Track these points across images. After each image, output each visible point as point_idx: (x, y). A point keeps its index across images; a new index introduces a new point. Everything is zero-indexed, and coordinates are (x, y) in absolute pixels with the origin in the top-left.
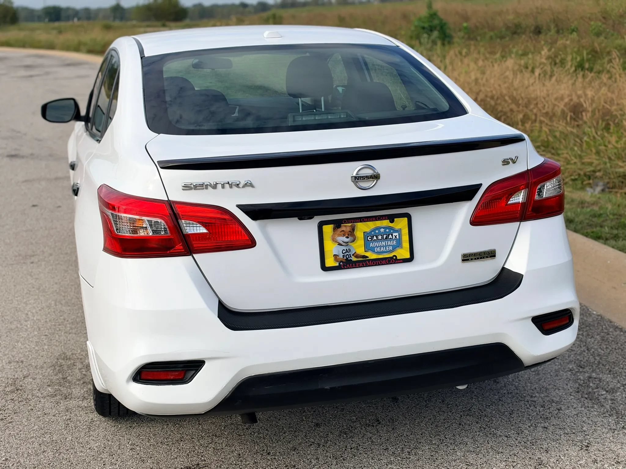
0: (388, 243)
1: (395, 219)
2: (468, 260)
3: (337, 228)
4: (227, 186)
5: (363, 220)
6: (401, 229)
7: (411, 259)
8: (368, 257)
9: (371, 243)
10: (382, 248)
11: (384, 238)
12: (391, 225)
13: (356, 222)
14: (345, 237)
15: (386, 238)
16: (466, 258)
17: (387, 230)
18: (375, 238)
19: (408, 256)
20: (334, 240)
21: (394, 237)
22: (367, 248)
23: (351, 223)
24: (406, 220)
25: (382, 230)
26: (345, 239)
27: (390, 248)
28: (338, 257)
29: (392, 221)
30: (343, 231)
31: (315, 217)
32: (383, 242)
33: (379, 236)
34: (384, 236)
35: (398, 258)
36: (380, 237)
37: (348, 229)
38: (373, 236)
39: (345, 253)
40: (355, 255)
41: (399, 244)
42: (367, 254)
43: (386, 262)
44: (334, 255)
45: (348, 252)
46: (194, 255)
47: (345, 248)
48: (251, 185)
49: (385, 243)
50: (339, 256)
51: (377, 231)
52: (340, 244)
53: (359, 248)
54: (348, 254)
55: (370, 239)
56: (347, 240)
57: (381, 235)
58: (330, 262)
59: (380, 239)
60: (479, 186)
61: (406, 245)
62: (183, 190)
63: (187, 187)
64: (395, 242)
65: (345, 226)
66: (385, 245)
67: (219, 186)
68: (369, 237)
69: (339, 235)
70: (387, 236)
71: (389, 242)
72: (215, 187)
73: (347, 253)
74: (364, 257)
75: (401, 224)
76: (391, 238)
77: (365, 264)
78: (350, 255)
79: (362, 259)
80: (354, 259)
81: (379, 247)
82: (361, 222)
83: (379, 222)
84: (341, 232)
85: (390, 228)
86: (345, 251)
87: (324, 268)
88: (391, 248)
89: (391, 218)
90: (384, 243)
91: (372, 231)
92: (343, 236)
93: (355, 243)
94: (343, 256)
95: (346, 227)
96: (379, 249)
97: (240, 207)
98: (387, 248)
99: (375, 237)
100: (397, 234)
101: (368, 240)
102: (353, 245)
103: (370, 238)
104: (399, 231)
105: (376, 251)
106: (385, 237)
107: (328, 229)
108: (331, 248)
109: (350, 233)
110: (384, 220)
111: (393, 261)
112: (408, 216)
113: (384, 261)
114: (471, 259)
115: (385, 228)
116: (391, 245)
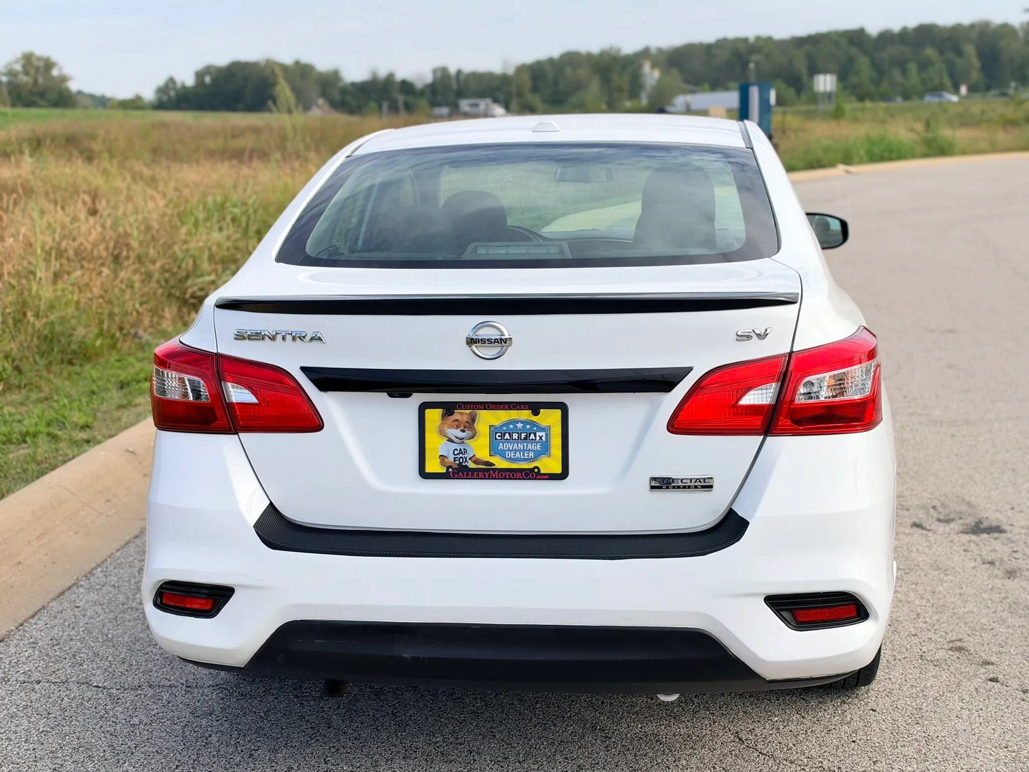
0: (527, 446)
1: (542, 410)
2: (660, 487)
3: (448, 415)
4: (289, 338)
5: (489, 406)
6: (549, 426)
7: (563, 475)
8: (494, 465)
9: (501, 444)
10: (518, 452)
11: (522, 438)
12: (534, 418)
13: (478, 409)
14: (459, 430)
15: (525, 438)
16: (659, 484)
17: (528, 427)
18: (507, 436)
19: (558, 470)
20: (442, 433)
21: (538, 438)
22: (493, 451)
23: (470, 409)
24: (558, 413)
25: (520, 425)
26: (458, 433)
27: (530, 455)
28: (446, 460)
29: (536, 413)
30: (457, 420)
31: (414, 394)
32: (519, 444)
33: (514, 434)
34: (523, 434)
35: (542, 472)
36: (515, 436)
37: (465, 418)
38: (505, 434)
39: (459, 454)
40: (473, 459)
41: (546, 450)
42: (492, 460)
43: (522, 475)
44: (440, 456)
45: (462, 453)
46: (240, 434)
47: (458, 447)
49: (524, 445)
50: (447, 458)
51: (511, 426)
52: (450, 440)
53: (480, 448)
54: (463, 456)
55: (500, 438)
56: (462, 435)
57: (518, 433)
58: (435, 468)
59: (515, 439)
60: (685, 372)
61: (556, 451)
62: (235, 339)
63: (240, 337)
64: (538, 446)
65: (461, 413)
66: (522, 449)
67: (279, 337)
68: (497, 434)
69: (451, 427)
70: (526, 436)
71: (530, 444)
72: (273, 338)
73: (461, 455)
74: (488, 463)
75: (551, 418)
76: (532, 439)
77: (487, 475)
78: (466, 459)
79: (484, 467)
80: (471, 465)
81: (512, 450)
82: (485, 409)
83: (516, 411)
84: (454, 421)
85: (533, 424)
86: (458, 452)
87: (424, 475)
88: (532, 455)
89: (535, 408)
90: (521, 446)
91: (503, 426)
92: (456, 429)
93: (476, 440)
94: (455, 458)
95: (461, 415)
96: (512, 454)
97: (304, 369)
98: (526, 455)
99: (507, 434)
100: (543, 434)
101: (496, 439)
102: (471, 443)
103: (499, 436)
104: (547, 430)
105: (507, 457)
106: (523, 436)
107: (434, 416)
108: (437, 445)
109: (467, 424)
110: (523, 409)
111: (532, 474)
112: (563, 408)
113: (519, 474)
114: (667, 488)
115: (525, 422)
116: (532, 451)
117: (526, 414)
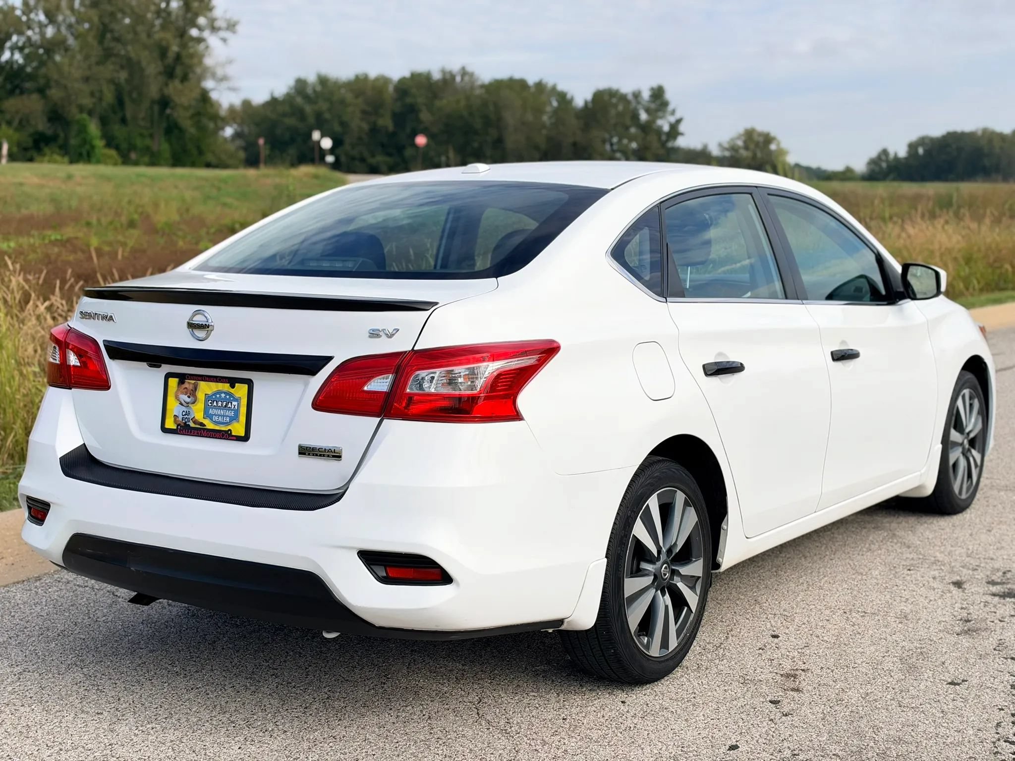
1: (237, 385)
2: (304, 454)
3: (181, 384)
4: (100, 318)
5: (204, 378)
6: (240, 398)
7: (245, 438)
8: (205, 426)
9: (211, 409)
10: (220, 417)
11: (224, 406)
12: (232, 391)
14: (186, 396)
15: (226, 406)
16: (304, 451)
17: (228, 397)
18: (215, 404)
19: (242, 433)
20: (177, 397)
21: (233, 407)
22: (207, 415)
24: (246, 386)
25: (223, 395)
26: (186, 398)
28: (177, 419)
29: (233, 386)
30: (186, 388)
31: (163, 365)
32: (221, 411)
33: (219, 402)
34: (224, 403)
35: (233, 434)
36: (220, 404)
37: (191, 387)
39: (185, 415)
40: (194, 420)
41: (237, 416)
43: (220, 436)
44: (175, 415)
45: (187, 415)
47: (185, 409)
48: (112, 319)
49: (224, 412)
50: (178, 417)
51: (218, 396)
52: (181, 404)
53: (198, 412)
54: (188, 417)
56: (188, 400)
57: (222, 402)
58: (170, 424)
59: (220, 406)
60: (329, 359)
61: (243, 418)
62: (81, 317)
64: (233, 413)
65: (189, 383)
66: (223, 414)
67: (97, 317)
68: (209, 401)
69: (182, 393)
70: (226, 404)
71: (227, 411)
72: (94, 318)
74: (202, 424)
75: (241, 391)
76: (229, 407)
77: (200, 433)
78: (189, 419)
79: (199, 427)
80: (192, 425)
81: (217, 415)
83: (220, 384)
84: (184, 389)
85: (231, 395)
86: (185, 413)
87: (165, 430)
88: (228, 420)
89: (232, 382)
91: (213, 395)
92: (185, 395)
93: (196, 405)
94: (182, 418)
96: (217, 418)
97: (105, 342)
98: (225, 419)
99: (215, 402)
100: (236, 403)
101: (208, 405)
103: (210, 403)
104: (238, 400)
105: (214, 420)
107: (173, 382)
108: (174, 407)
109: (192, 392)
110: (225, 383)
111: (226, 435)
112: (249, 383)
113: (218, 435)
114: (309, 455)
115: (226, 393)
116: (229, 416)
117: (226, 387)
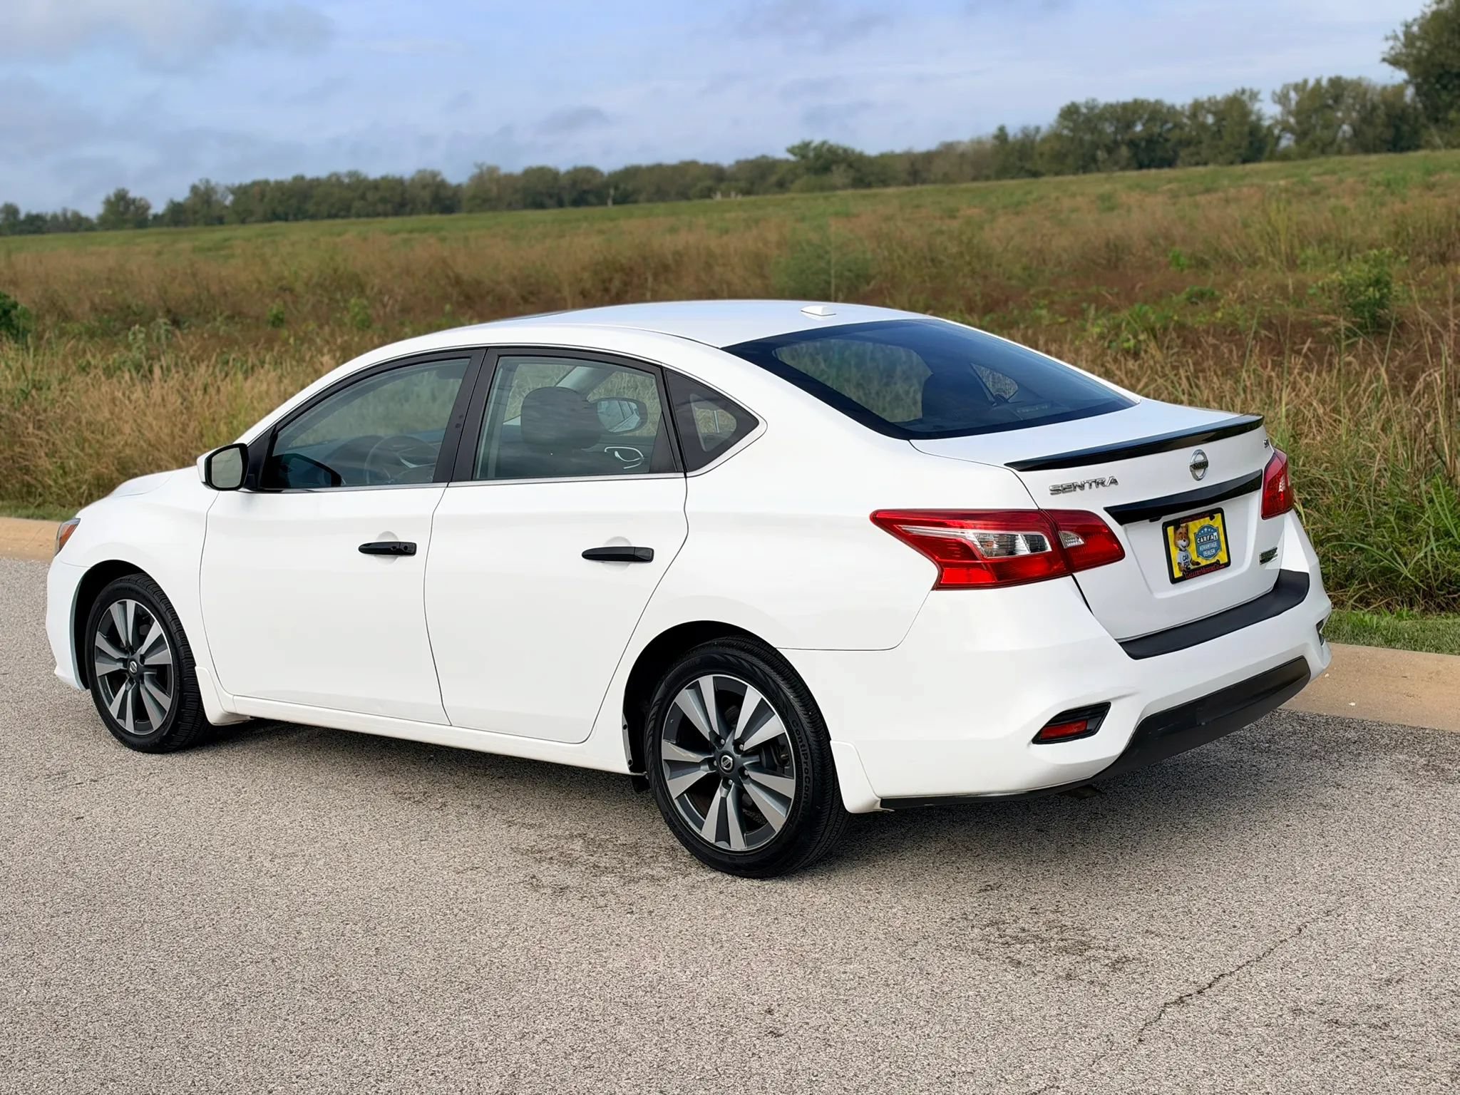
0: (1211, 545)
1: (1215, 516)
2: (1262, 561)
3: (1177, 530)
4: (1094, 484)
5: (1194, 518)
6: (1218, 528)
7: (1227, 564)
8: (1201, 564)
9: (1200, 547)
10: (1208, 551)
11: (1208, 539)
12: (1211, 523)
13: (1189, 522)
14: (1183, 541)
15: (1210, 539)
16: (1262, 559)
17: (1210, 530)
18: (1202, 540)
19: (1226, 559)
20: (1176, 545)
21: (1215, 537)
22: (1200, 554)
23: (1186, 523)
24: (1220, 514)
25: (1206, 530)
26: (1183, 543)
27: (1213, 551)
28: (1181, 566)
30: (1181, 533)
31: (1160, 518)
33: (1204, 537)
34: (1208, 536)
35: (1221, 563)
36: (1205, 539)
37: (1184, 531)
39: (1185, 559)
40: (1192, 562)
41: (1219, 545)
42: (1199, 560)
44: (1178, 563)
46: (1075, 574)
47: (1184, 554)
48: (1114, 482)
50: (1181, 564)
51: (1203, 532)
52: (1181, 550)
53: (1193, 552)
54: (1187, 561)
57: (1206, 536)
58: (1178, 574)
59: (1206, 541)
61: (1224, 545)
62: (1052, 494)
63: (1056, 491)
64: (1216, 544)
65: (1182, 527)
66: (1210, 548)
67: (1087, 486)
68: (1198, 539)
69: (1179, 539)
70: (1210, 537)
71: (1212, 543)
72: (1082, 487)
74: (1198, 563)
75: (1218, 521)
76: (1213, 539)
77: (1199, 572)
79: (1197, 566)
80: (1191, 567)
81: (1206, 550)
82: (1193, 521)
83: (1204, 520)
84: (1179, 534)
85: (1210, 527)
87: (1174, 581)
89: (1213, 515)
90: (1209, 546)
91: (1199, 532)
93: (1190, 547)
94: (1184, 563)
96: (1206, 553)
97: (1107, 509)
99: (1202, 538)
100: (1216, 534)
101: (1198, 543)
102: (1189, 550)
103: (1199, 541)
104: (1217, 530)
105: (1204, 556)
107: (1170, 530)
108: (1177, 556)
109: (1185, 535)
110: (1207, 517)
111: (1217, 566)
112: (1220, 511)
113: (1212, 568)
114: (1265, 560)
116: (1214, 547)
117: (1206, 521)
